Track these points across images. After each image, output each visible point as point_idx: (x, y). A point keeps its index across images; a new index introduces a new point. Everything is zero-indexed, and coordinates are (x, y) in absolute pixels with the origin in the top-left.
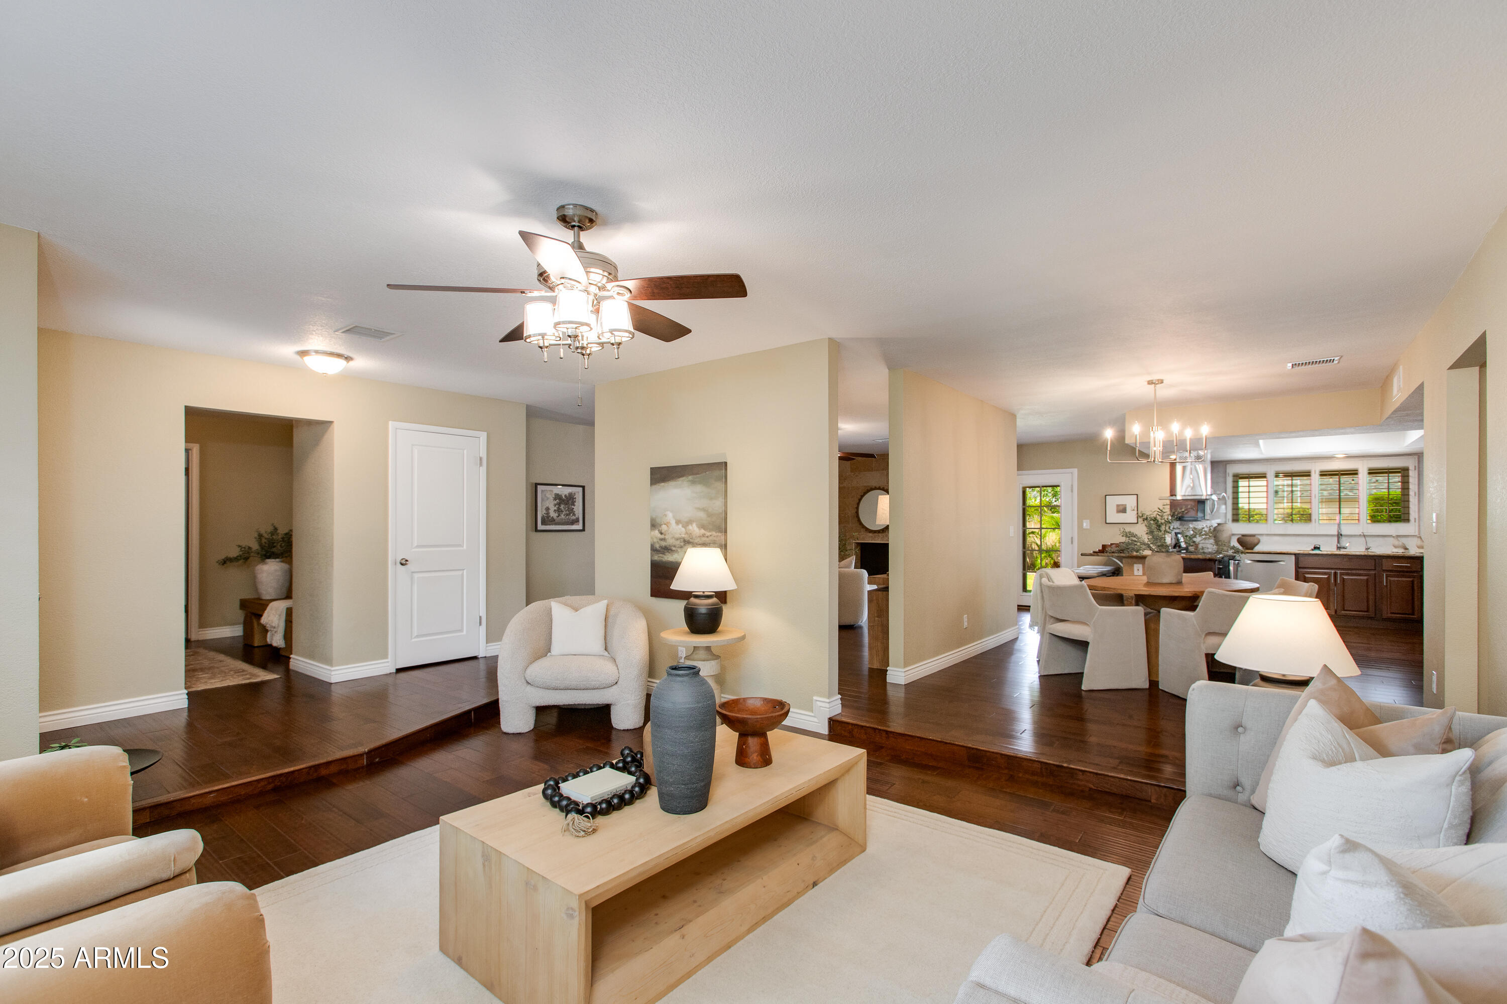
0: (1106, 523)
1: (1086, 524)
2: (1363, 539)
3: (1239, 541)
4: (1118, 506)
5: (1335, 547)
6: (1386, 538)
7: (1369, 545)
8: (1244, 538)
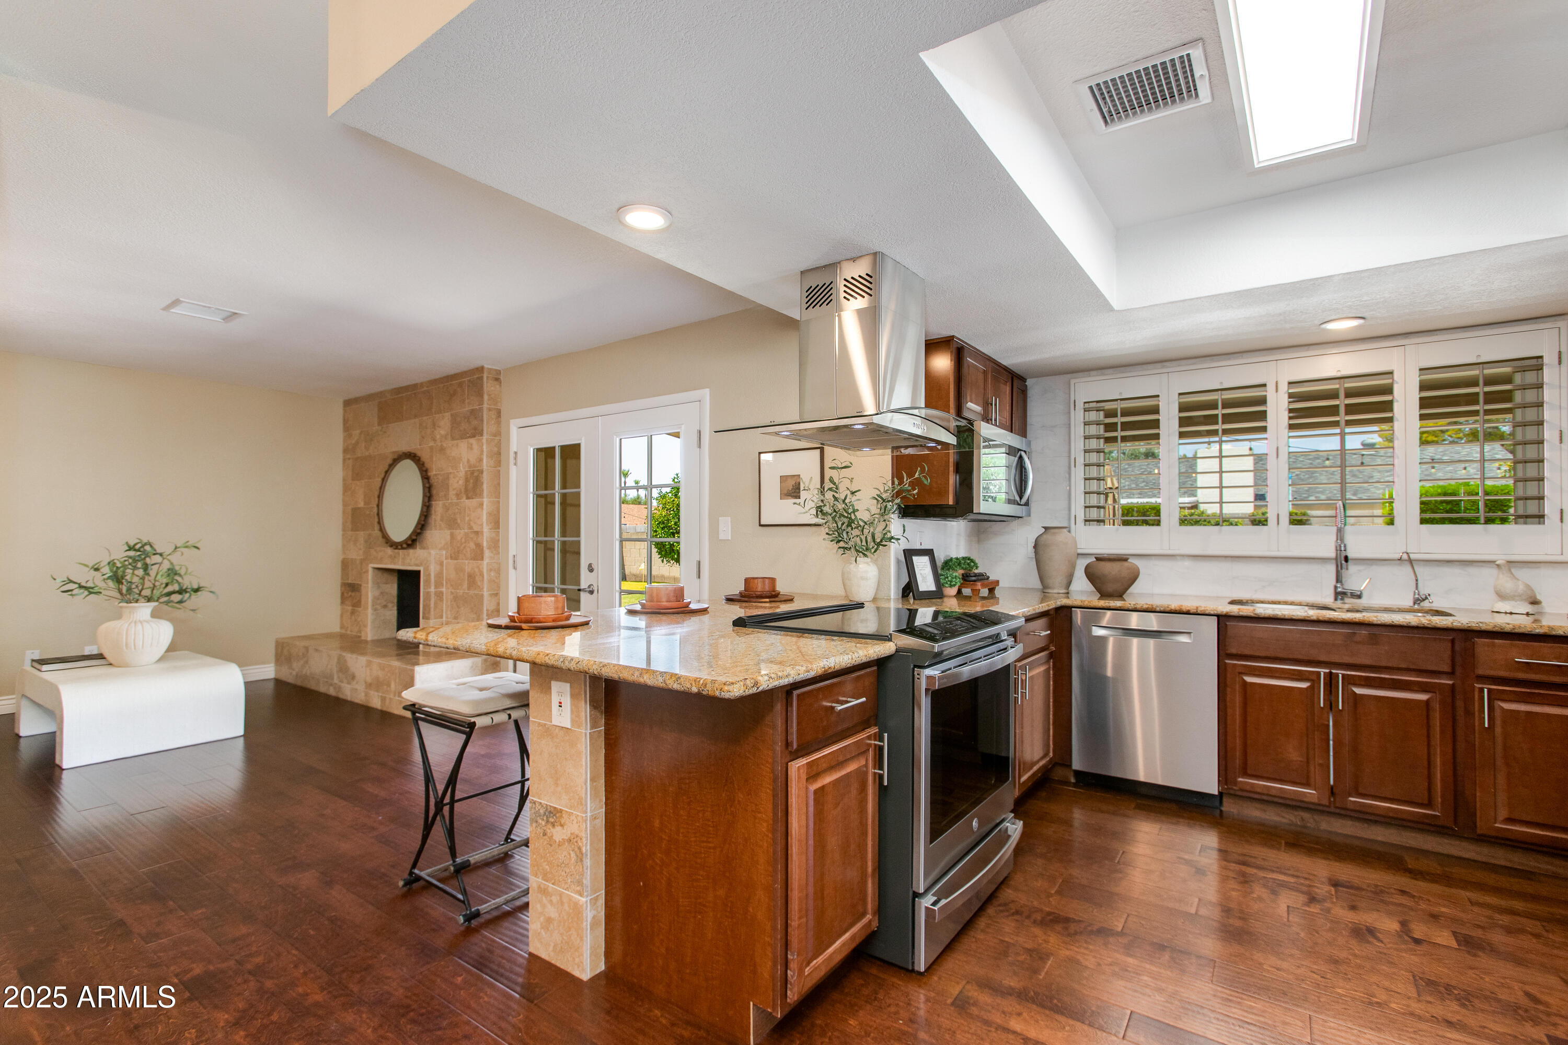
0: (760, 525)
1: (726, 530)
2: (1407, 569)
3: (1090, 574)
4: (783, 479)
5: (1331, 592)
6: (1472, 570)
7: (1424, 591)
8: (1102, 564)
